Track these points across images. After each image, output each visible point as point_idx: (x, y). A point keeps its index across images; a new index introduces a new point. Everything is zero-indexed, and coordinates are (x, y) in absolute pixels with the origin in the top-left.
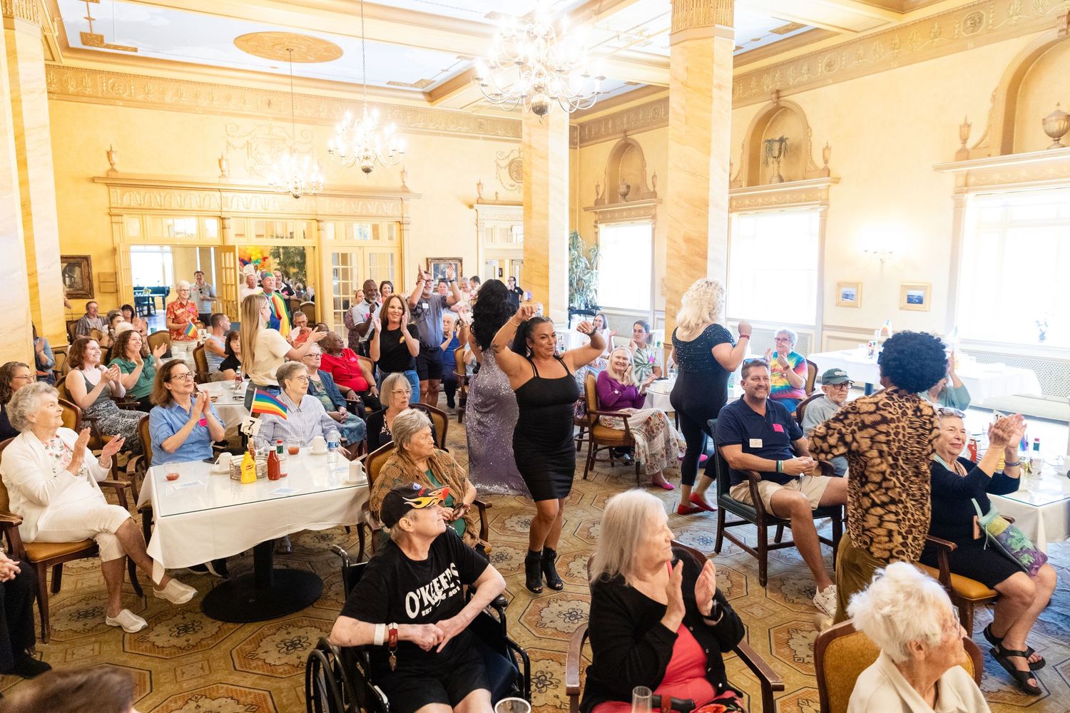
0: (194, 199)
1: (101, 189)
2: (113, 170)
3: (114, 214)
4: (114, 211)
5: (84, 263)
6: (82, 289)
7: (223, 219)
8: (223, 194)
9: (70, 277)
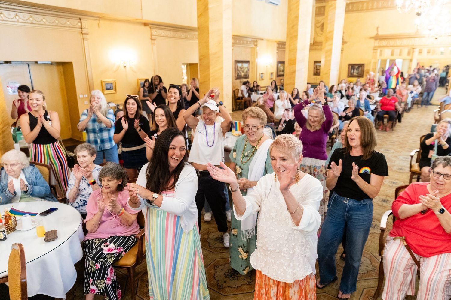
0: (405, 42)
1: (373, 41)
2: (377, 34)
3: (375, 49)
4: (375, 48)
5: (363, 66)
6: (361, 75)
7: (413, 49)
8: (416, 39)
9: (358, 70)
